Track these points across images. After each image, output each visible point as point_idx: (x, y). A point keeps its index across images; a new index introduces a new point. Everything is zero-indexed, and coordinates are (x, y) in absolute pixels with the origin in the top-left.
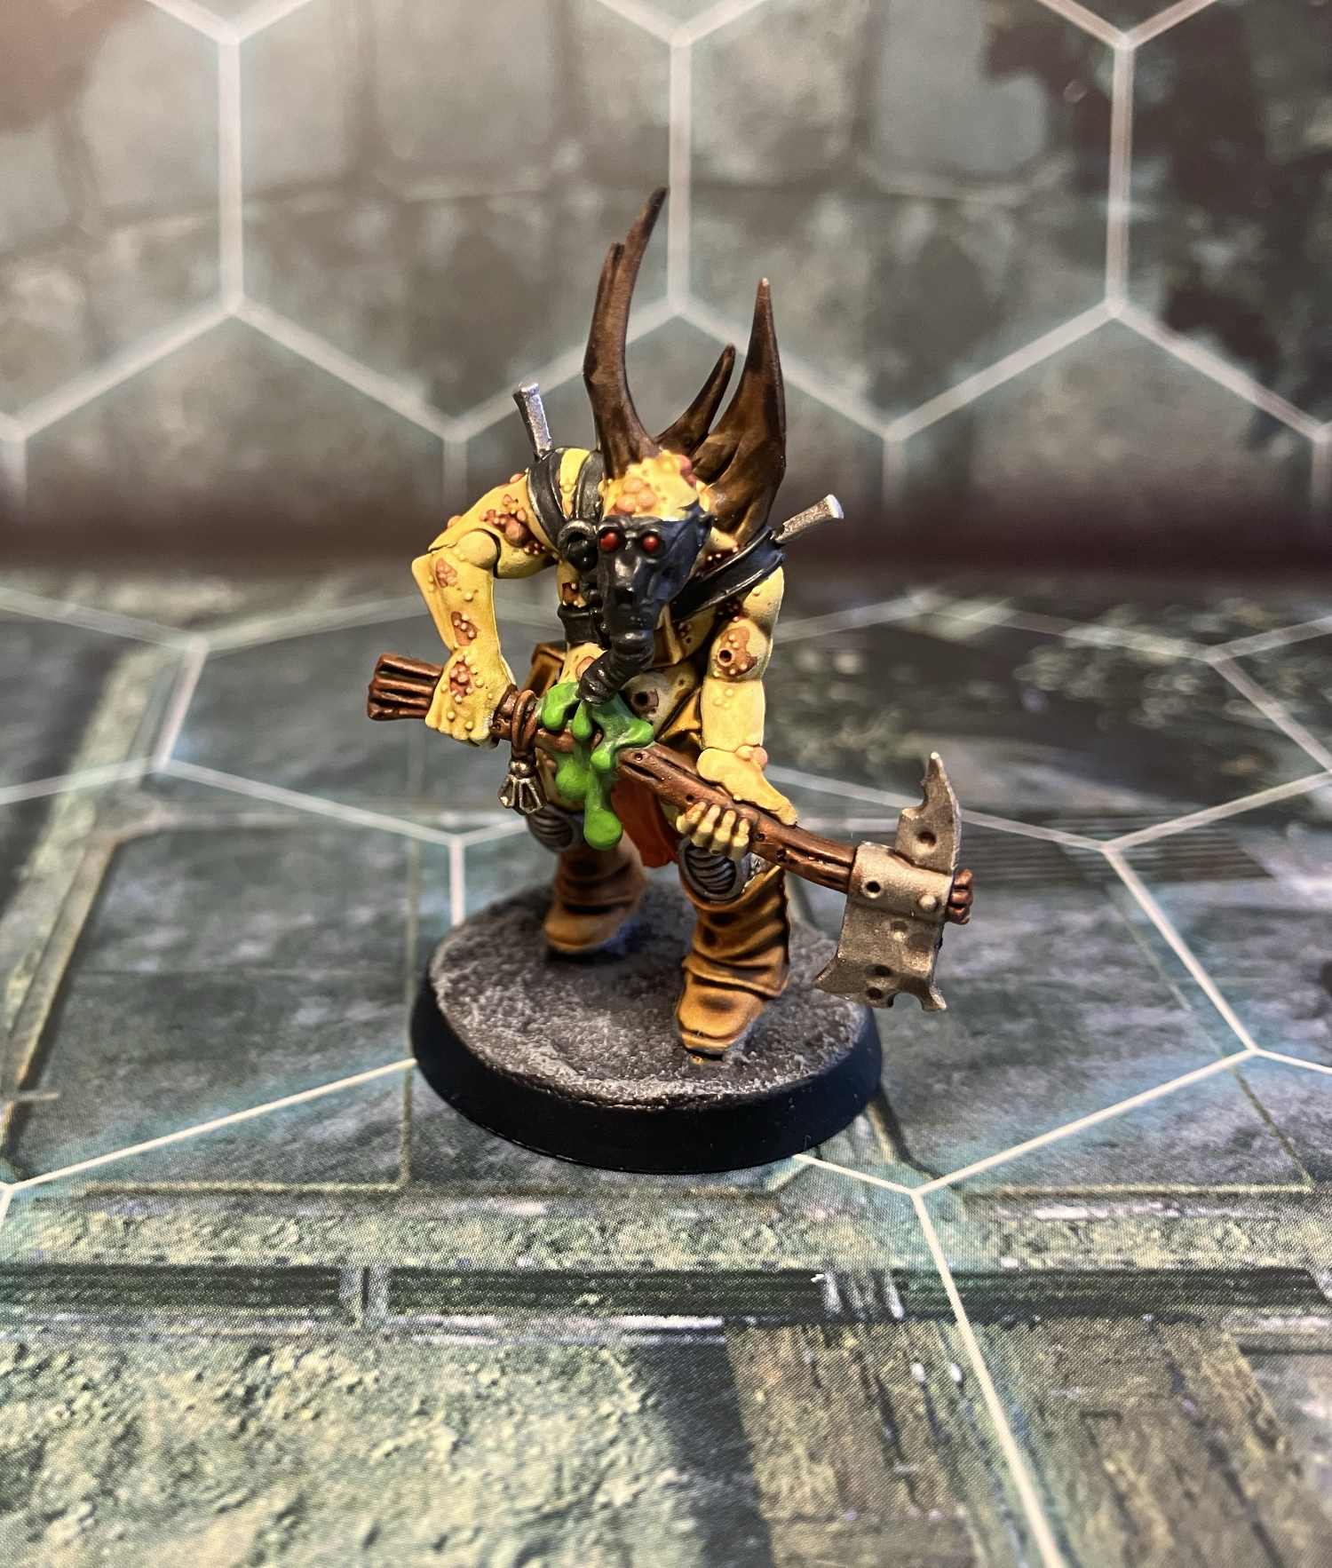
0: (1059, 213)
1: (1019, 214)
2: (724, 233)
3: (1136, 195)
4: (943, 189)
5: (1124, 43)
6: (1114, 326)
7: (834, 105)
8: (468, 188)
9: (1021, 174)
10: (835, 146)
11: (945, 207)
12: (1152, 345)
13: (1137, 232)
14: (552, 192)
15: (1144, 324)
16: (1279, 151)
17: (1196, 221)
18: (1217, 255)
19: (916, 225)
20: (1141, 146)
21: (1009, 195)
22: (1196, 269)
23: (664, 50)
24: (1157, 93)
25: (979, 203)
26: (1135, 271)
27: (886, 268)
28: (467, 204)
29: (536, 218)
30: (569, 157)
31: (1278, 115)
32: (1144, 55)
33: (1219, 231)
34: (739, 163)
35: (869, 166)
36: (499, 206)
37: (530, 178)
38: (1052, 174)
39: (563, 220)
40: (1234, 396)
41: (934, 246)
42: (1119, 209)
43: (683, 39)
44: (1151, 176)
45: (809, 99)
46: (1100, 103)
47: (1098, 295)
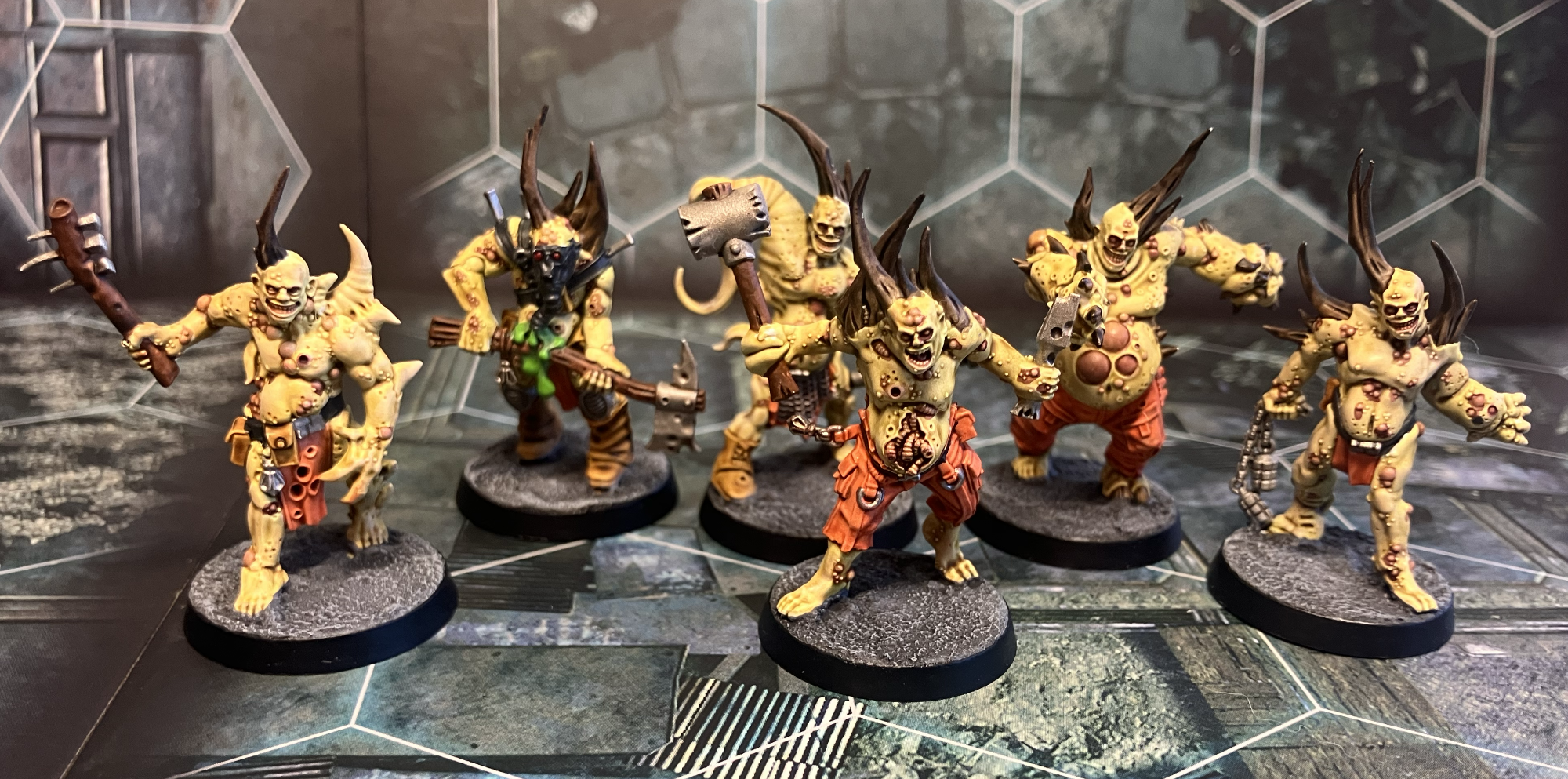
0: (1224, 119)
1: (1202, 117)
2: (1039, 124)
3: (1265, 110)
4: (1161, 102)
5: (1262, 24)
6: (1252, 183)
7: (1103, 53)
8: (897, 93)
9: (1204, 97)
10: (1103, 75)
11: (1161, 113)
12: (1273, 194)
13: (1265, 129)
14: (944, 99)
15: (1270, 185)
16: (1343, 87)
17: (1298, 126)
18: (1309, 145)
19: (1146, 123)
20: (1269, 84)
21: (1199, 107)
22: (1297, 152)
23: (1010, 18)
24: (1279, 53)
25: (1181, 111)
26: (1264, 152)
27: (1128, 147)
28: (894, 103)
29: (935, 113)
30: (954, 77)
31: (1343, 67)
32: (1271, 29)
33: (1309, 132)
34: (1049, 85)
35: (1121, 88)
36: (914, 104)
37: (932, 90)
38: (1220, 97)
39: (949, 114)
40: (1317, 225)
41: (1154, 134)
42: (1256, 117)
43: (1019, 12)
44: (1274, 99)
45: (1089, 49)
46: (1248, 56)
47: (1243, 166)
